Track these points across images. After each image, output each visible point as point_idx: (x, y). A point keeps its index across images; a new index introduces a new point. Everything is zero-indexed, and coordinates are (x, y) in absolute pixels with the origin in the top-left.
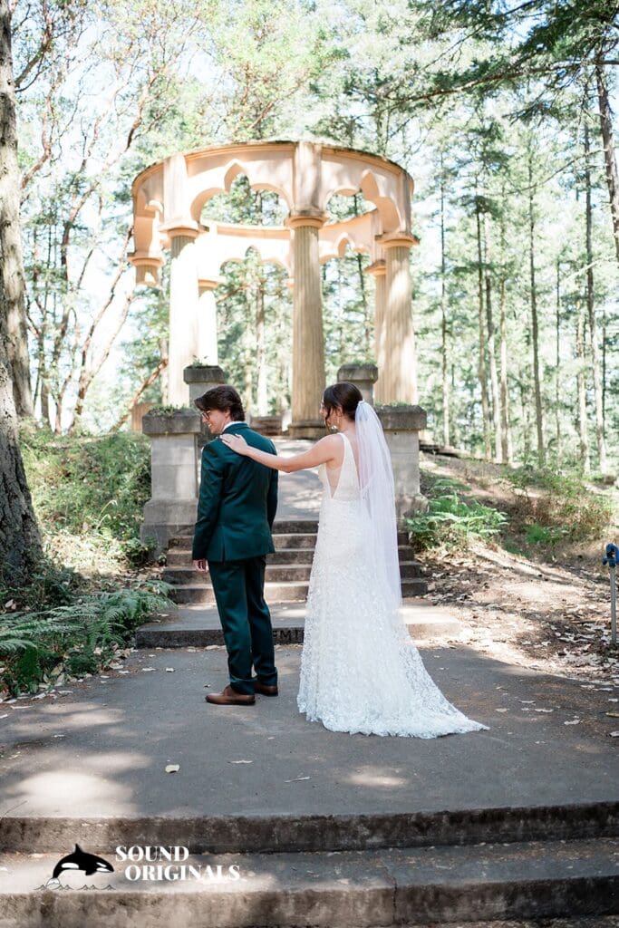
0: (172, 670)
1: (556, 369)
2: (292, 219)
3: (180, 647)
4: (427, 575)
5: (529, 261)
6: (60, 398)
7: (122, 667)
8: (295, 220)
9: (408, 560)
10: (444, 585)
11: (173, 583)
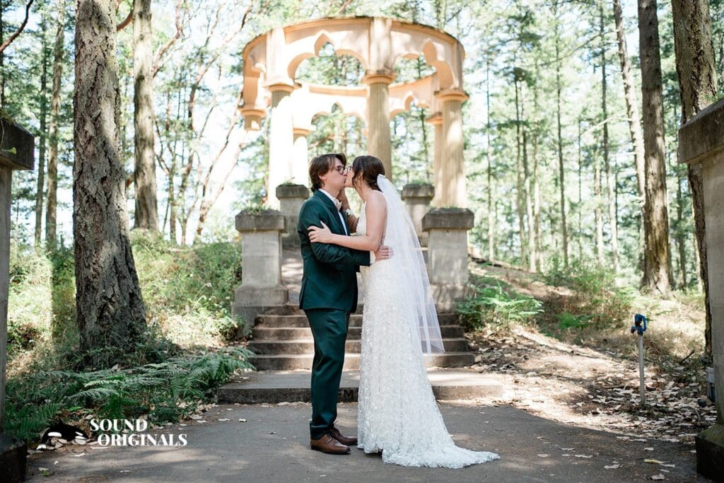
0: (244, 420)
1: (579, 205)
2: (368, 76)
3: (255, 403)
4: (475, 350)
5: (556, 120)
6: (185, 221)
7: (201, 418)
8: (372, 77)
9: (458, 337)
10: (489, 357)
11: (257, 353)
